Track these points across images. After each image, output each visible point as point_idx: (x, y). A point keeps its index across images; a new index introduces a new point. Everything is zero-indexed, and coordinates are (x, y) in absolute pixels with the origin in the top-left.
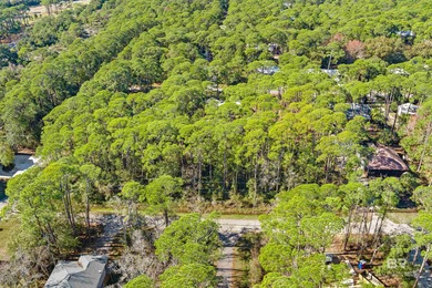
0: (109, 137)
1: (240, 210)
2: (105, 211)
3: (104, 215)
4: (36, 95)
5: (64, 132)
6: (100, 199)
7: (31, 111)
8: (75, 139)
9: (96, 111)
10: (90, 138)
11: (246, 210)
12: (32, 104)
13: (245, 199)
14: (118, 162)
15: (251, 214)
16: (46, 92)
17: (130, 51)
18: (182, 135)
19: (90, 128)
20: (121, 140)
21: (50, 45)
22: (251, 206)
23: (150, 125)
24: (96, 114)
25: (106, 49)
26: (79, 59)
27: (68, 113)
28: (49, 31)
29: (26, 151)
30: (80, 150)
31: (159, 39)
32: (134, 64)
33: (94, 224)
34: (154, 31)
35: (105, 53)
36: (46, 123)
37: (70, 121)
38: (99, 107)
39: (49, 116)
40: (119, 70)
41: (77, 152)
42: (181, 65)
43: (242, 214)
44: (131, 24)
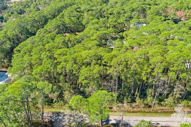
0: (55, 61)
1: (143, 109)
2: (54, 110)
3: (53, 113)
4: (11, 36)
5: (26, 58)
6: (50, 102)
7: (8, 46)
8: (33, 62)
9: (47, 45)
10: (43, 62)
11: (147, 110)
12: (8, 42)
13: (145, 102)
14: (61, 77)
15: (150, 112)
16: (17, 35)
17: (63, 15)
18: (105, 60)
19: (44, 55)
20: (65, 64)
21: (21, 14)
22: (150, 107)
23: (84, 54)
24: (47, 46)
25: (50, 14)
26: (36, 19)
27: (29, 46)
28: (20, 7)
29: (4, 70)
30: (37, 70)
31: (78, 10)
32: (67, 20)
33: (47, 120)
34: (75, 6)
35: (50, 16)
36: (15, 52)
37: (30, 51)
38: (48, 42)
39: (17, 48)
40: (59, 23)
41: (34, 71)
42: (93, 21)
43: (144, 112)
44: (62, 4)
